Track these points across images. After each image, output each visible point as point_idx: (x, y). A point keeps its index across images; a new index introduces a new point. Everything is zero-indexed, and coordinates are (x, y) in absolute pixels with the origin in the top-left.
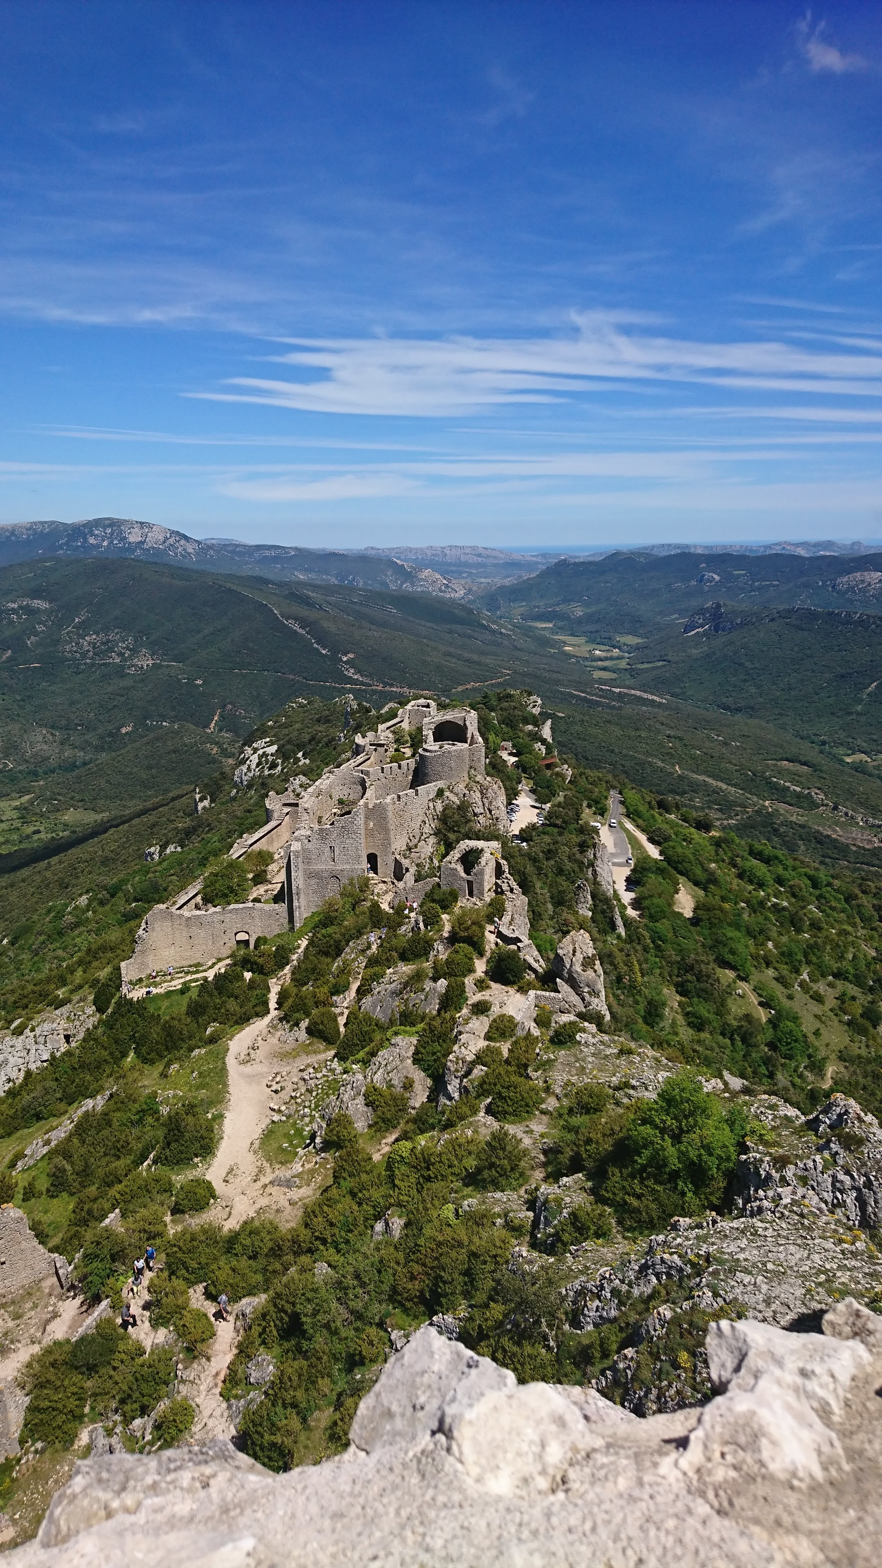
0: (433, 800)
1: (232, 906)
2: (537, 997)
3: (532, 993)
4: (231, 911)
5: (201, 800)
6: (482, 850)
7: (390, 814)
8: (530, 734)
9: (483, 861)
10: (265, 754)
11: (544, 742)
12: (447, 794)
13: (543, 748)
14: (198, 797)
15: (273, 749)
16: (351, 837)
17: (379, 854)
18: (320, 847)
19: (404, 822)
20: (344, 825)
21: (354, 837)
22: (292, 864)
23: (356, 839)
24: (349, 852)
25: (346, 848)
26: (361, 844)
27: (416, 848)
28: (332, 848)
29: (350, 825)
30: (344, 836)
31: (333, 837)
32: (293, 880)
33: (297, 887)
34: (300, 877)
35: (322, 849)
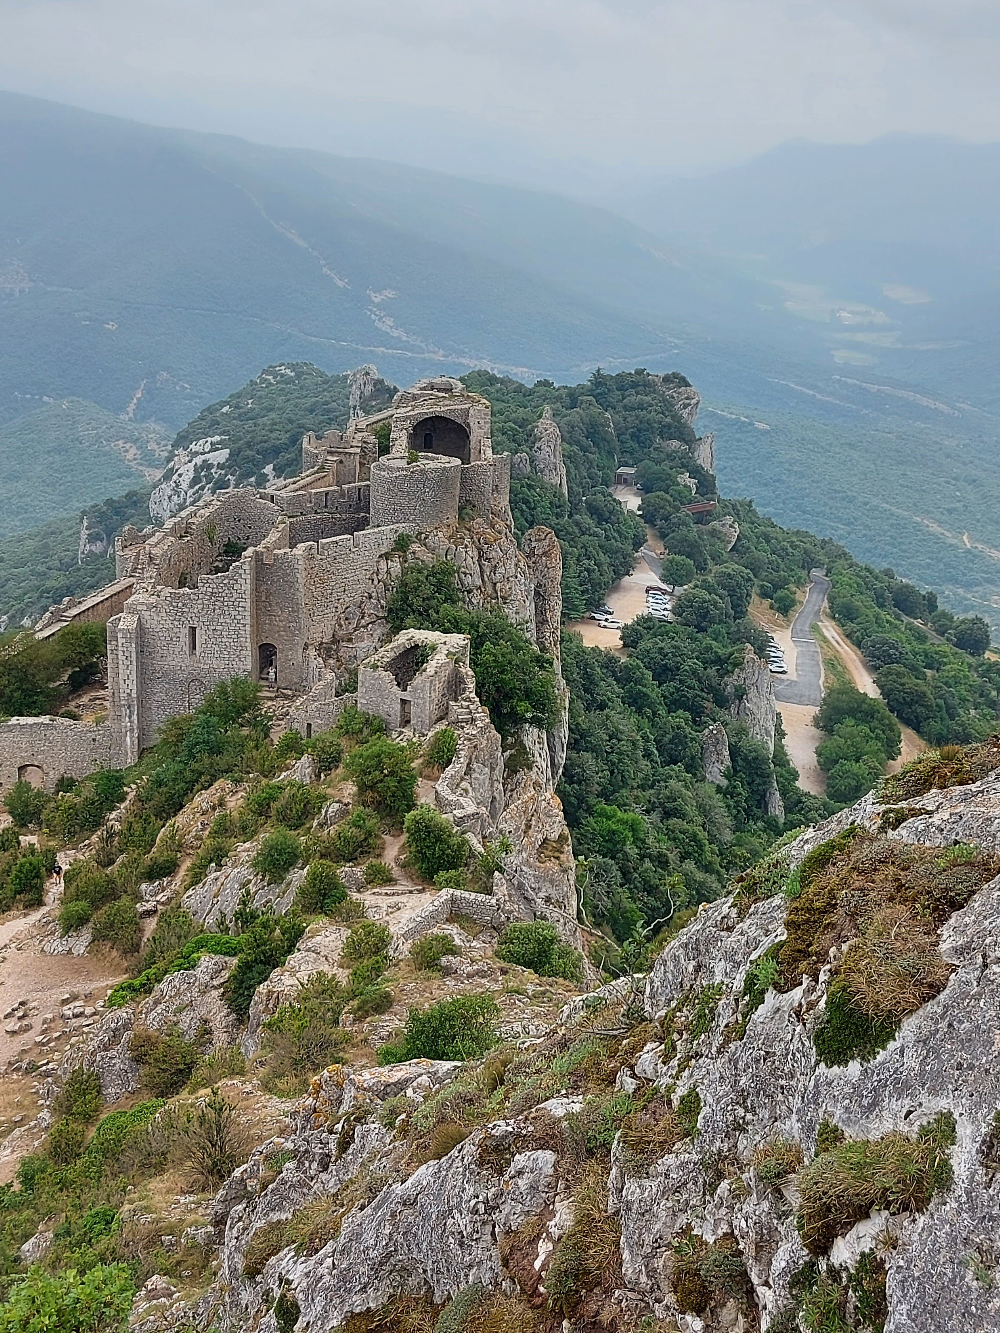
0: (387, 556)
1: (14, 720)
2: (453, 900)
3: (446, 894)
4: (11, 729)
5: (92, 539)
6: (434, 648)
7: (301, 577)
8: (670, 457)
9: (431, 667)
10: (207, 466)
11: (696, 472)
12: (415, 547)
13: (692, 483)
14: (84, 534)
15: (222, 456)
16: (227, 613)
17: (279, 647)
18: (171, 626)
19: (329, 591)
20: (215, 590)
21: (233, 613)
22: (121, 653)
23: (237, 617)
24: (224, 640)
25: (219, 633)
26: (245, 625)
27: (350, 640)
28: (193, 629)
29: (227, 591)
30: (214, 610)
31: (196, 611)
32: (122, 682)
33: (129, 695)
34: (134, 677)
35: (176, 630)
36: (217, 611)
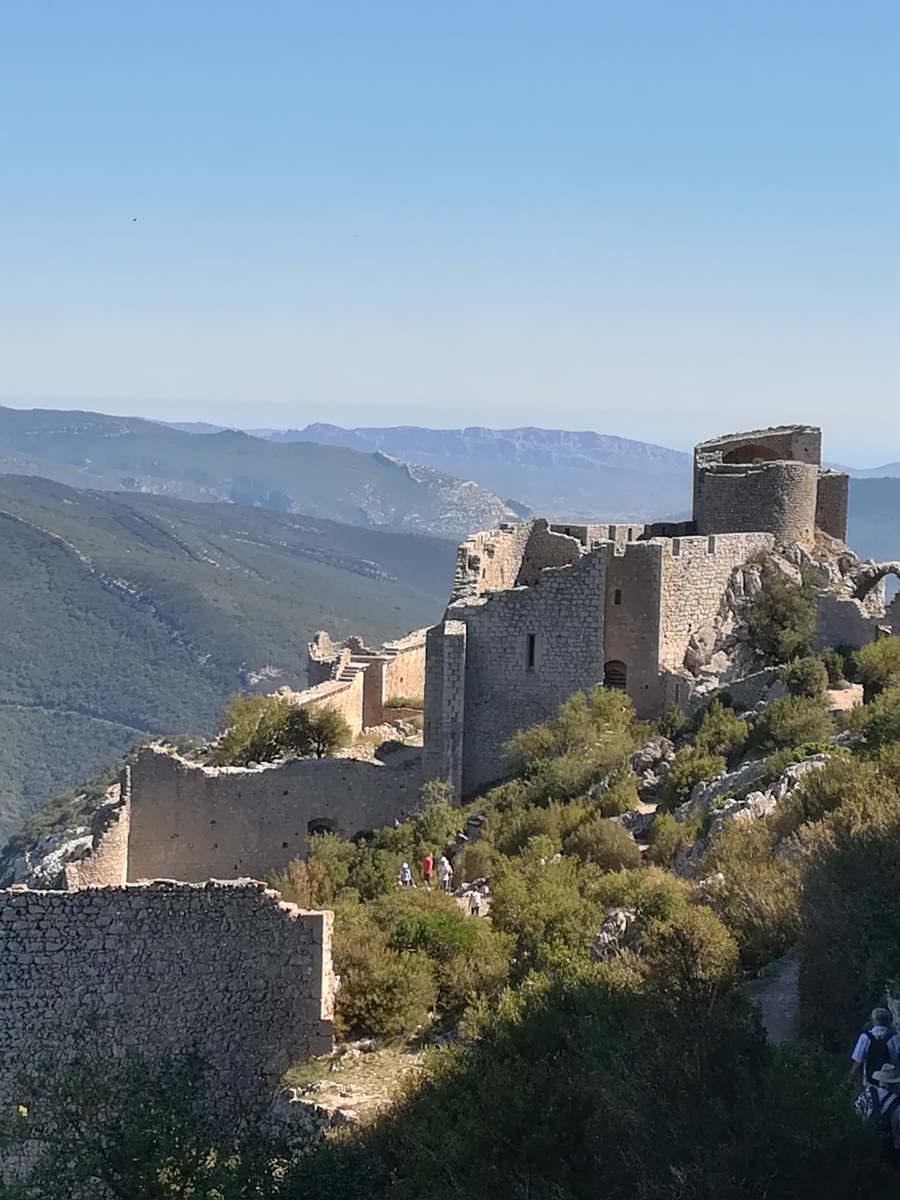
0: (743, 569)
16: (575, 614)
17: (630, 664)
18: (505, 634)
19: (683, 602)
20: (562, 586)
21: (583, 614)
22: (446, 666)
23: (588, 620)
24: (570, 650)
25: (564, 640)
26: (596, 630)
27: (708, 663)
28: (532, 638)
29: (576, 587)
30: (560, 611)
31: (537, 613)
32: (445, 703)
33: (454, 720)
34: (461, 696)
35: (510, 639)
36: (564, 613)
